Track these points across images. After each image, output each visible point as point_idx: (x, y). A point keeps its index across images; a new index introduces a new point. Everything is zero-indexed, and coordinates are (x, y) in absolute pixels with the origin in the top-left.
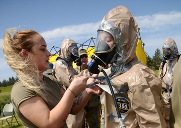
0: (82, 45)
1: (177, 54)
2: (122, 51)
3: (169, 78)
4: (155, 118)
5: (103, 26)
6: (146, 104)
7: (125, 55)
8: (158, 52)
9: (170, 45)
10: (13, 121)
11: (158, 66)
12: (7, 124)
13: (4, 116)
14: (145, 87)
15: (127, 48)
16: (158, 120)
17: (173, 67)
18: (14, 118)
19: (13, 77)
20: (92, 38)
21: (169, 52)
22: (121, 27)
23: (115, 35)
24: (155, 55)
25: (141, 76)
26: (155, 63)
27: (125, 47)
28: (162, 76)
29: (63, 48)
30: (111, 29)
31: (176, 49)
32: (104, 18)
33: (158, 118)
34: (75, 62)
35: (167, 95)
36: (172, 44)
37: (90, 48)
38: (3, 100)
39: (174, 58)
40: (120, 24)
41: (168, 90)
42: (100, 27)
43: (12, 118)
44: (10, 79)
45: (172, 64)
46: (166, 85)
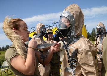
0: (49, 26)
1: (105, 32)
2: (74, 30)
3: (100, 46)
4: (93, 70)
5: (64, 14)
6: (88, 61)
7: (76, 32)
8: (94, 30)
9: (101, 27)
10: (8, 71)
11: (94, 38)
12: (5, 73)
13: (3, 68)
14: (88, 51)
15: (77, 28)
16: (94, 71)
17: (103, 39)
18: (9, 70)
19: (8, 45)
20: (55, 22)
21: (100, 30)
22: (75, 15)
23: (71, 19)
24: (93, 32)
25: (86, 44)
26: (92, 36)
27: (76, 27)
28: (97, 45)
29: (37, 28)
30: (68, 16)
31: (104, 28)
32: (65, 9)
33: (95, 69)
34: (44, 36)
35: (100, 56)
36: (102, 26)
37: (54, 28)
38: (2, 59)
39: (103, 34)
40: (74, 13)
41: (100, 53)
42: (62, 14)
43: (7, 69)
44: (6, 46)
45: (102, 37)
46: (99, 50)
